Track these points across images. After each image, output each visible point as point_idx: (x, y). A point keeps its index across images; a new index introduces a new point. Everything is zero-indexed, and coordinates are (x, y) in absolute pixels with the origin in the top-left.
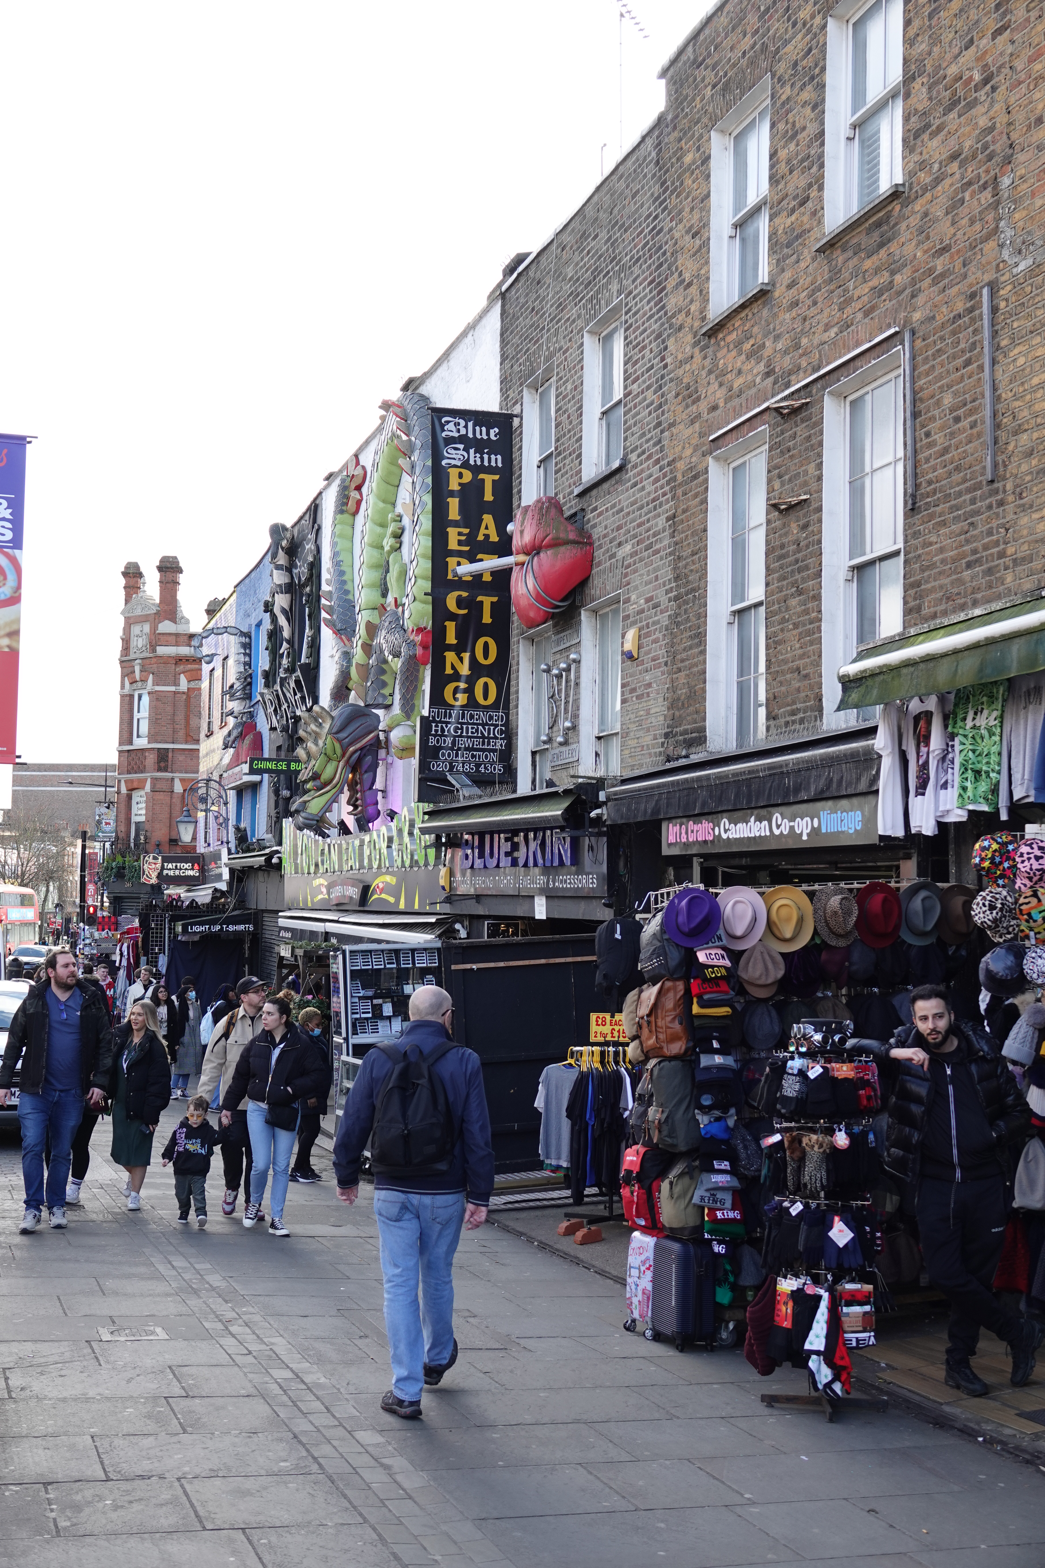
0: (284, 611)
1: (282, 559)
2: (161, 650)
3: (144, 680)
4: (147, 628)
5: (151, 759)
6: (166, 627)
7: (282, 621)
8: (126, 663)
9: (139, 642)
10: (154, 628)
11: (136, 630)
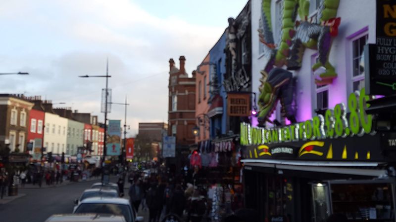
0: (233, 49)
1: (232, 30)
2: (181, 83)
3: (175, 92)
4: (176, 77)
5: (178, 115)
6: (181, 76)
7: (233, 53)
8: (170, 87)
9: (174, 81)
10: (178, 77)
11: (173, 78)
